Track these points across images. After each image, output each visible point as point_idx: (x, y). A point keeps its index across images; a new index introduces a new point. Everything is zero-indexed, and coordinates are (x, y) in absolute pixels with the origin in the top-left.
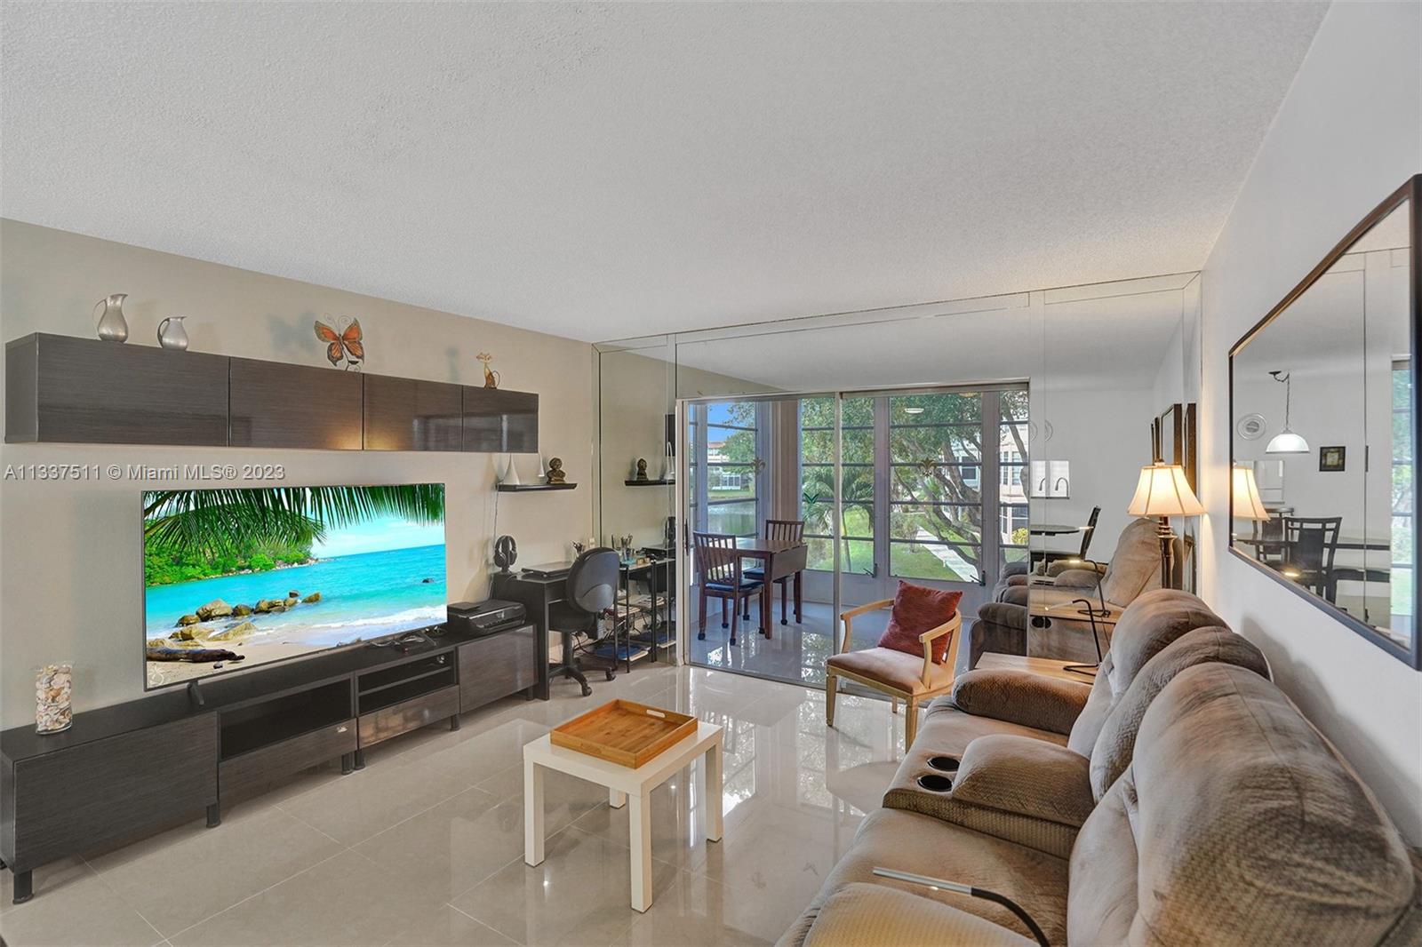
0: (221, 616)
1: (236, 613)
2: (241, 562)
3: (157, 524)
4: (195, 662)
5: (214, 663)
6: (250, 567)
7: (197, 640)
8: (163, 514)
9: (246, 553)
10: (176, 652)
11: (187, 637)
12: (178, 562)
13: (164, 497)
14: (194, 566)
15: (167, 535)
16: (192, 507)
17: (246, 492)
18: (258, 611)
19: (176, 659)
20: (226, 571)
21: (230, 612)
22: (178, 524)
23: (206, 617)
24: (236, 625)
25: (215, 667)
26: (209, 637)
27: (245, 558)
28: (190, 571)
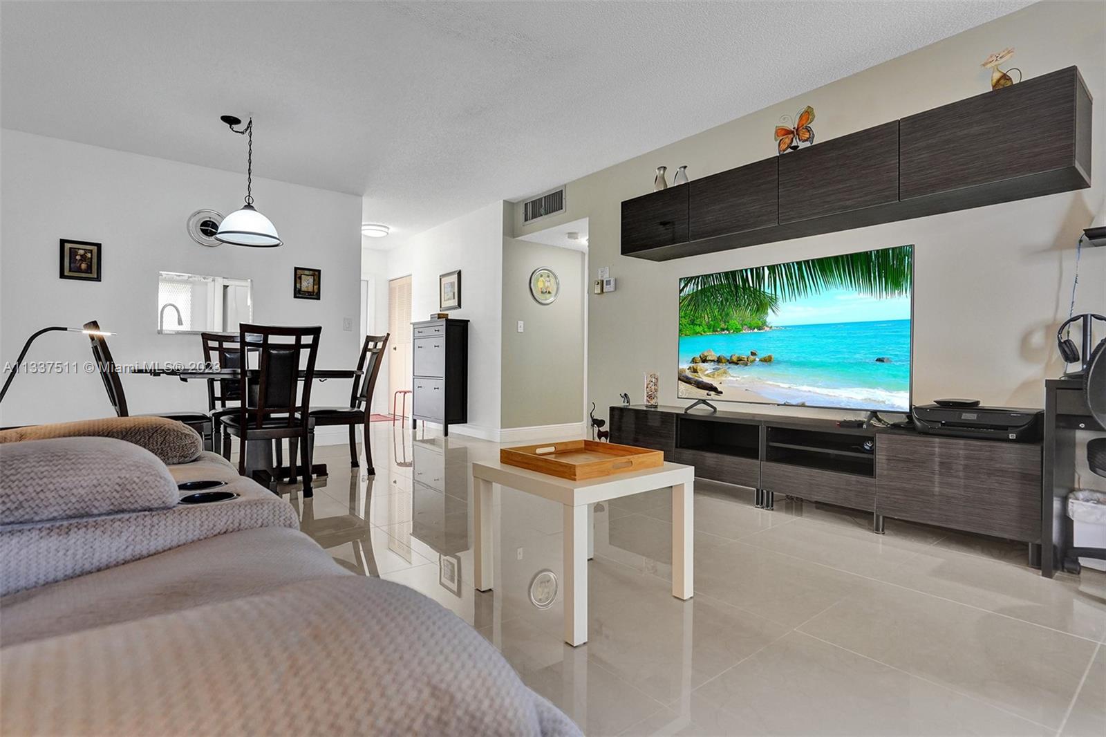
0: (712, 361)
1: (719, 360)
2: (722, 325)
3: (685, 298)
4: (699, 388)
5: (707, 392)
6: (727, 329)
7: (699, 373)
8: (687, 293)
9: (726, 317)
10: (690, 379)
11: (695, 371)
12: (693, 322)
13: (689, 280)
14: (699, 325)
15: (688, 305)
16: (700, 288)
17: (726, 274)
18: (731, 362)
19: (690, 383)
20: (715, 331)
21: (716, 359)
22: (694, 297)
23: (704, 360)
24: (719, 369)
25: (708, 395)
26: (706, 373)
27: (725, 322)
28: (698, 329)
